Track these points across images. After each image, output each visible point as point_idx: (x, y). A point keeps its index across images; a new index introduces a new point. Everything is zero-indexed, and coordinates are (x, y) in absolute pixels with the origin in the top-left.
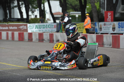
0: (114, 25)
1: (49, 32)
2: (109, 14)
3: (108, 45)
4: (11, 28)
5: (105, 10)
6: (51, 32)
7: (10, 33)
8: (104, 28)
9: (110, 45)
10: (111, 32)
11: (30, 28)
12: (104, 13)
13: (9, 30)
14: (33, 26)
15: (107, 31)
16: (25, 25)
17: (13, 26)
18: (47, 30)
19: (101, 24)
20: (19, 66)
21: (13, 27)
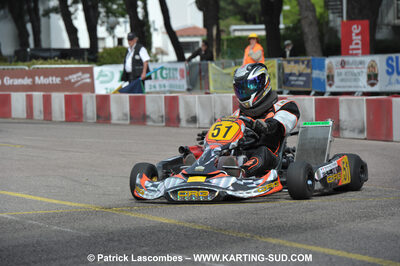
0: (372, 66)
1: (164, 93)
2: (356, 29)
3: (353, 130)
4: (41, 80)
5: (342, 17)
6: (171, 92)
7: (38, 96)
8: (340, 74)
9: (362, 131)
10: (365, 90)
11: (101, 79)
12: (340, 29)
13: (34, 87)
14: (112, 73)
15: (350, 87)
16: (84, 71)
17: (46, 73)
18: (157, 84)
19: (331, 63)
20: (69, 204)
21: (46, 76)
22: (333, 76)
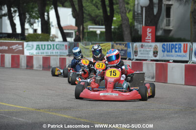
0: (156, 48)
2: (149, 30)
3: (149, 77)
5: (142, 24)
8: (140, 51)
9: (153, 78)
11: (27, 48)
12: (139, 30)
18: (54, 51)
19: (136, 45)
21: (1, 46)
22: (137, 52)
